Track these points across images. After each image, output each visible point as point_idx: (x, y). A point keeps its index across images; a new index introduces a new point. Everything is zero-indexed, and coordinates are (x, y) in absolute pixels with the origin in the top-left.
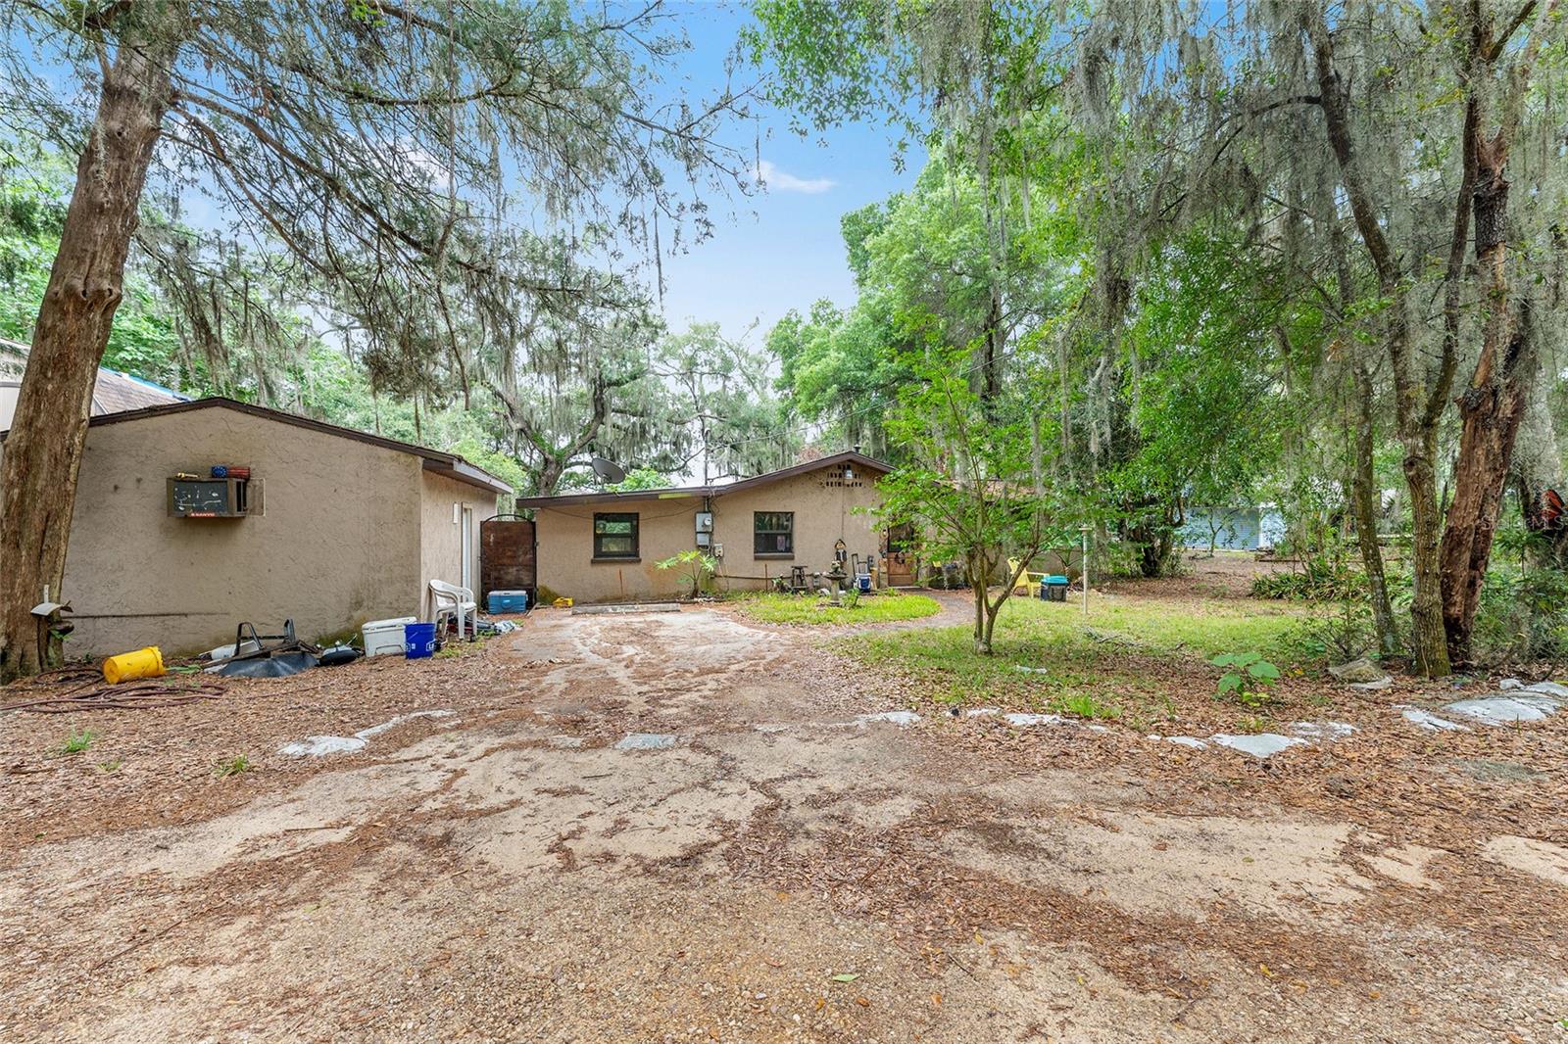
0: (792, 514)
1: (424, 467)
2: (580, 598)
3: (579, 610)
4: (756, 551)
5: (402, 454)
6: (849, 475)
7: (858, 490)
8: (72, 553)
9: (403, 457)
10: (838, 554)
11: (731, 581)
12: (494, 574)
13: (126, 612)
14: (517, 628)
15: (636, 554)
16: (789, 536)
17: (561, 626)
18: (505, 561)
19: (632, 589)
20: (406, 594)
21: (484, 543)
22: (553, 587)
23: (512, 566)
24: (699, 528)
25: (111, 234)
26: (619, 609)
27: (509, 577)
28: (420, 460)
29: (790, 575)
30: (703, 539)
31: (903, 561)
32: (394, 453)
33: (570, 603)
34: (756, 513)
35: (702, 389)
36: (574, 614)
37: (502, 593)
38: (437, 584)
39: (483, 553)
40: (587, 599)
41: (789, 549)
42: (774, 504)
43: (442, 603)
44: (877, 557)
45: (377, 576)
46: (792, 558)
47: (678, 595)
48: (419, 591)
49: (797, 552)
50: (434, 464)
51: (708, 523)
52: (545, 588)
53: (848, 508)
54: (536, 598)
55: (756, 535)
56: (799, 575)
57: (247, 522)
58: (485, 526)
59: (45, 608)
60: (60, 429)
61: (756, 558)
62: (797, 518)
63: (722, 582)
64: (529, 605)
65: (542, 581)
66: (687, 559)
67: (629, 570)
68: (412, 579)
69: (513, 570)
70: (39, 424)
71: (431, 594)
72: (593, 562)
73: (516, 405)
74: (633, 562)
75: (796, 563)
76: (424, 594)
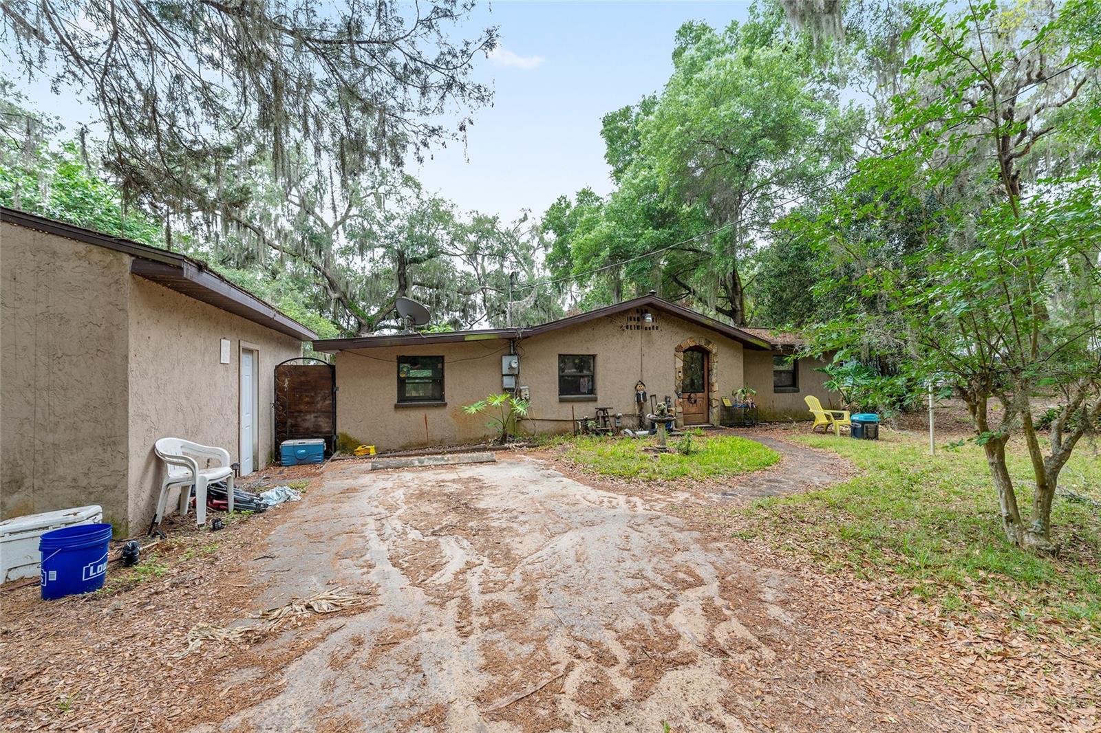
0: (594, 357)
1: (134, 272)
2: (384, 445)
3: (380, 462)
4: (562, 392)
5: (95, 249)
6: (649, 318)
7: (655, 333)
9: (97, 254)
10: (638, 395)
11: (537, 423)
12: (290, 422)
14: (296, 497)
15: (442, 398)
16: (592, 378)
18: (302, 407)
19: (437, 434)
20: (102, 464)
21: (278, 388)
22: (354, 434)
23: (310, 412)
24: (505, 371)
26: (427, 460)
27: (306, 425)
28: (128, 260)
29: (593, 416)
30: (509, 382)
31: (695, 401)
32: (81, 247)
33: (373, 452)
34: (560, 355)
35: (483, 268)
36: (374, 469)
37: (296, 442)
38: (167, 446)
39: (277, 399)
40: (392, 446)
41: (592, 391)
42: (577, 347)
43: (175, 473)
44: (674, 397)
45: (50, 438)
46: (595, 400)
47: (485, 439)
48: (126, 458)
49: (600, 394)
50: (152, 267)
51: (514, 365)
52: (345, 436)
53: (645, 350)
54: (335, 446)
55: (559, 376)
56: (603, 415)
58: (280, 371)
61: (561, 401)
62: (599, 360)
63: (529, 425)
64: (327, 455)
65: (345, 426)
66: (496, 402)
67: (434, 415)
68: (115, 442)
69: (311, 417)
71: (158, 462)
72: (397, 407)
73: (334, 278)
74: (438, 406)
75: (600, 404)
76: (136, 464)
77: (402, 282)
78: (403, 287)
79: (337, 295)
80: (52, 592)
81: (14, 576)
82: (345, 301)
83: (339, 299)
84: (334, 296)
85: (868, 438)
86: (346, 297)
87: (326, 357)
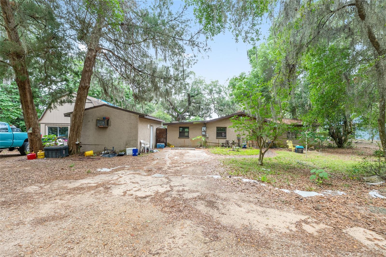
0: (226, 127)
1: (139, 117)
2: (176, 146)
4: (217, 136)
5: (135, 114)
6: (241, 118)
8: (82, 133)
9: (135, 115)
10: (238, 138)
11: (210, 143)
12: (158, 140)
13: (90, 144)
14: (158, 151)
15: (188, 136)
16: (225, 133)
17: (167, 151)
18: (161, 137)
19: (187, 144)
20: (135, 143)
21: (157, 133)
22: (170, 143)
23: (162, 138)
24: (203, 131)
25: (88, 76)
26: (181, 148)
27: (161, 140)
28: (138, 115)
29: (225, 143)
30: (204, 133)
33: (174, 147)
34: (217, 127)
35: (214, 97)
36: (172, 149)
37: (159, 144)
38: (142, 141)
39: (156, 135)
40: (177, 146)
41: (225, 136)
42: (222, 125)
43: (143, 145)
45: (130, 139)
46: (226, 138)
47: (197, 146)
48: (138, 142)
49: (227, 137)
50: (141, 116)
51: (205, 129)
52: (168, 143)
54: (167, 145)
55: (217, 133)
56: (227, 142)
57: (109, 128)
58: (157, 129)
59: (77, 143)
60: (80, 111)
61: (217, 138)
62: (227, 128)
63: (208, 144)
64: (165, 147)
65: (168, 141)
66: (199, 138)
67: (186, 140)
68: (136, 140)
69: (162, 139)
70: (77, 110)
71: (141, 143)
72: (179, 138)
73: (172, 102)
74: (187, 138)
75: (227, 140)
76: (139, 143)
77: (189, 102)
78: (190, 104)
79: (172, 107)
80: (133, 155)
81: (129, 154)
82: (175, 109)
83: (173, 108)
84: (171, 107)
85: (299, 153)
86: (174, 107)
87: (166, 127)
